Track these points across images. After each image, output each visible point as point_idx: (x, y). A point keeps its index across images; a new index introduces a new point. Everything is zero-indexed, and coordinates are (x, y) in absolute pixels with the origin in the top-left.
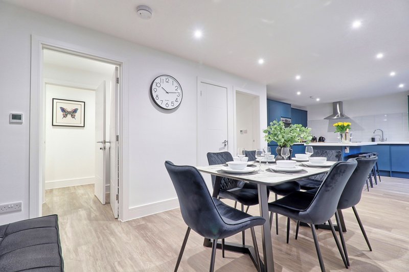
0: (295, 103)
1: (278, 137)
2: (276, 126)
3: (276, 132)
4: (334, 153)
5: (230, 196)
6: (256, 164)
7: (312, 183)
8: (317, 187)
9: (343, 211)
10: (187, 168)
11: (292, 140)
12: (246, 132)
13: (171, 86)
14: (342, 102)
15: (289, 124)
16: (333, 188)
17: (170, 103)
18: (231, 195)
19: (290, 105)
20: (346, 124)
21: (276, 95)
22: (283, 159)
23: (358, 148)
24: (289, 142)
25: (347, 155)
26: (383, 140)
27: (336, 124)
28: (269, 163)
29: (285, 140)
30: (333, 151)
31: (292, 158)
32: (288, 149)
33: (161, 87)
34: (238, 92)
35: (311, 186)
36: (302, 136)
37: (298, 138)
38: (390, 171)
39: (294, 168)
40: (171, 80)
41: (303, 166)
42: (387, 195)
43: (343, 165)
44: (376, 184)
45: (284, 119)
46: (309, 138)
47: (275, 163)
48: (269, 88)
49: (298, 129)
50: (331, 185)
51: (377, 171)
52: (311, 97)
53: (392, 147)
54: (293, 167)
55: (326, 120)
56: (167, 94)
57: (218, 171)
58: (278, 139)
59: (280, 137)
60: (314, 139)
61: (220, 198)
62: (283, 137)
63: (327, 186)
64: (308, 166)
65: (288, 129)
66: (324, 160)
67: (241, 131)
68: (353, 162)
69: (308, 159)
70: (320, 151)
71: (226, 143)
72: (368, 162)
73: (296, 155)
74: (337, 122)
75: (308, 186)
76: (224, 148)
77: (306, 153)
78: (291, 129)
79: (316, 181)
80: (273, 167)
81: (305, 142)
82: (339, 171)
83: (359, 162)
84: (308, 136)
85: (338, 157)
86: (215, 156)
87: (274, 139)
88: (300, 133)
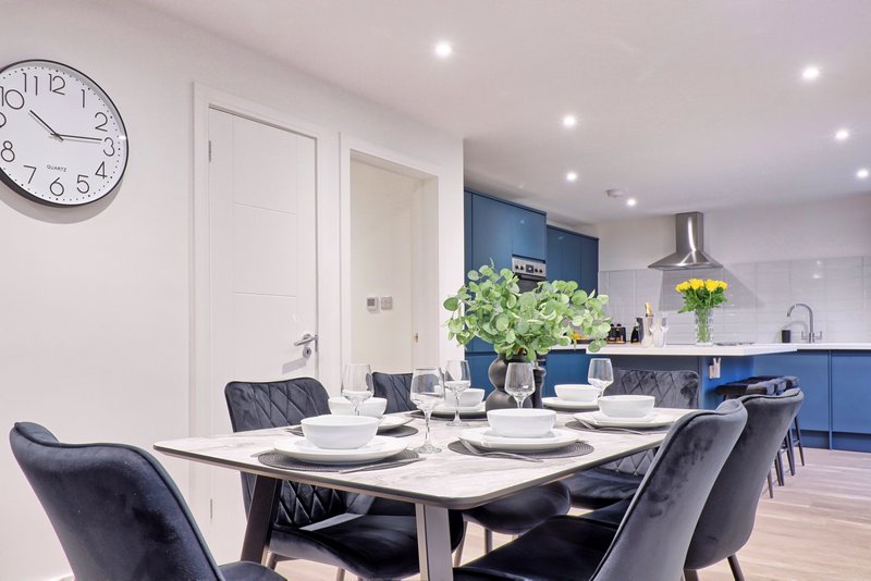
0: (560, 211)
1: (494, 324)
2: (487, 284)
3: (487, 308)
4: (677, 377)
5: (313, 549)
6: (416, 423)
7: (608, 483)
8: (623, 495)
9: (700, 572)
10: (104, 454)
11: (542, 334)
12: (388, 304)
13: (73, 110)
14: (702, 215)
15: (536, 280)
16: (672, 503)
17: (69, 180)
18: (319, 546)
19: (544, 214)
20: (712, 286)
21: (496, 178)
22: (512, 404)
23: (746, 361)
24: (534, 345)
25: (715, 385)
26: (811, 338)
27: (685, 286)
28: (466, 417)
29: (520, 337)
30: (675, 374)
31: (546, 400)
32: (532, 366)
33: (26, 109)
34: (356, 158)
35: (606, 495)
36: (577, 321)
37: (564, 330)
38: (828, 433)
39: (550, 435)
40: (74, 85)
41: (580, 425)
42: (822, 507)
43: (707, 423)
44: (793, 474)
45: (523, 263)
46: (600, 328)
47: (482, 416)
48: (471, 150)
49: (565, 298)
50: (667, 492)
51: (796, 431)
52: (609, 192)
53: (837, 360)
54: (544, 432)
55: (653, 270)
56: (56, 141)
57: (261, 456)
58: (494, 332)
59: (502, 324)
60: (617, 334)
61: (275, 559)
62: (512, 326)
63: (654, 498)
64: (597, 428)
65: (530, 297)
66: (646, 403)
67: (371, 302)
68: (733, 411)
69: (594, 403)
70: (635, 374)
71: (309, 345)
72: (775, 410)
73: (558, 388)
74: (687, 279)
75: (595, 493)
76: (301, 364)
77: (590, 380)
78: (540, 296)
79: (622, 474)
80: (474, 433)
81: (588, 342)
82: (691, 446)
83: (753, 410)
84: (596, 323)
85: (689, 392)
86: (260, 394)
87: (483, 331)
88: (571, 313)
